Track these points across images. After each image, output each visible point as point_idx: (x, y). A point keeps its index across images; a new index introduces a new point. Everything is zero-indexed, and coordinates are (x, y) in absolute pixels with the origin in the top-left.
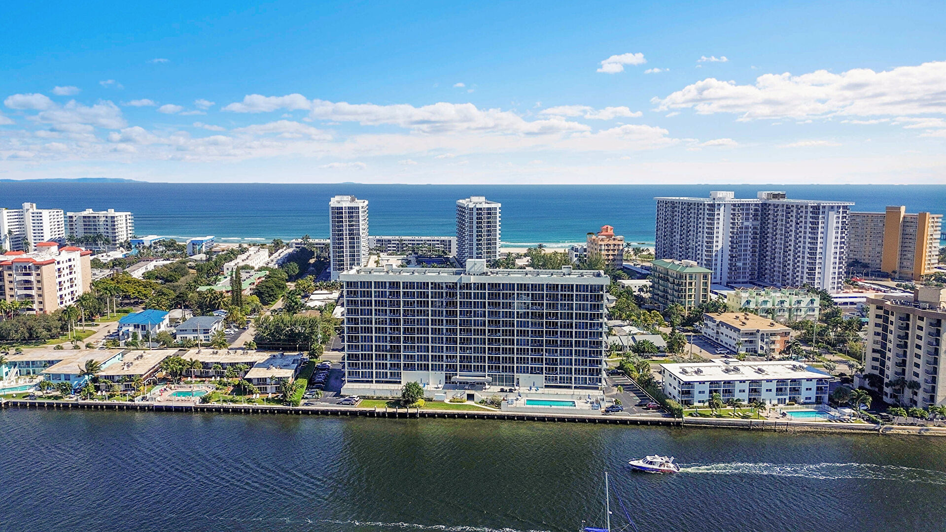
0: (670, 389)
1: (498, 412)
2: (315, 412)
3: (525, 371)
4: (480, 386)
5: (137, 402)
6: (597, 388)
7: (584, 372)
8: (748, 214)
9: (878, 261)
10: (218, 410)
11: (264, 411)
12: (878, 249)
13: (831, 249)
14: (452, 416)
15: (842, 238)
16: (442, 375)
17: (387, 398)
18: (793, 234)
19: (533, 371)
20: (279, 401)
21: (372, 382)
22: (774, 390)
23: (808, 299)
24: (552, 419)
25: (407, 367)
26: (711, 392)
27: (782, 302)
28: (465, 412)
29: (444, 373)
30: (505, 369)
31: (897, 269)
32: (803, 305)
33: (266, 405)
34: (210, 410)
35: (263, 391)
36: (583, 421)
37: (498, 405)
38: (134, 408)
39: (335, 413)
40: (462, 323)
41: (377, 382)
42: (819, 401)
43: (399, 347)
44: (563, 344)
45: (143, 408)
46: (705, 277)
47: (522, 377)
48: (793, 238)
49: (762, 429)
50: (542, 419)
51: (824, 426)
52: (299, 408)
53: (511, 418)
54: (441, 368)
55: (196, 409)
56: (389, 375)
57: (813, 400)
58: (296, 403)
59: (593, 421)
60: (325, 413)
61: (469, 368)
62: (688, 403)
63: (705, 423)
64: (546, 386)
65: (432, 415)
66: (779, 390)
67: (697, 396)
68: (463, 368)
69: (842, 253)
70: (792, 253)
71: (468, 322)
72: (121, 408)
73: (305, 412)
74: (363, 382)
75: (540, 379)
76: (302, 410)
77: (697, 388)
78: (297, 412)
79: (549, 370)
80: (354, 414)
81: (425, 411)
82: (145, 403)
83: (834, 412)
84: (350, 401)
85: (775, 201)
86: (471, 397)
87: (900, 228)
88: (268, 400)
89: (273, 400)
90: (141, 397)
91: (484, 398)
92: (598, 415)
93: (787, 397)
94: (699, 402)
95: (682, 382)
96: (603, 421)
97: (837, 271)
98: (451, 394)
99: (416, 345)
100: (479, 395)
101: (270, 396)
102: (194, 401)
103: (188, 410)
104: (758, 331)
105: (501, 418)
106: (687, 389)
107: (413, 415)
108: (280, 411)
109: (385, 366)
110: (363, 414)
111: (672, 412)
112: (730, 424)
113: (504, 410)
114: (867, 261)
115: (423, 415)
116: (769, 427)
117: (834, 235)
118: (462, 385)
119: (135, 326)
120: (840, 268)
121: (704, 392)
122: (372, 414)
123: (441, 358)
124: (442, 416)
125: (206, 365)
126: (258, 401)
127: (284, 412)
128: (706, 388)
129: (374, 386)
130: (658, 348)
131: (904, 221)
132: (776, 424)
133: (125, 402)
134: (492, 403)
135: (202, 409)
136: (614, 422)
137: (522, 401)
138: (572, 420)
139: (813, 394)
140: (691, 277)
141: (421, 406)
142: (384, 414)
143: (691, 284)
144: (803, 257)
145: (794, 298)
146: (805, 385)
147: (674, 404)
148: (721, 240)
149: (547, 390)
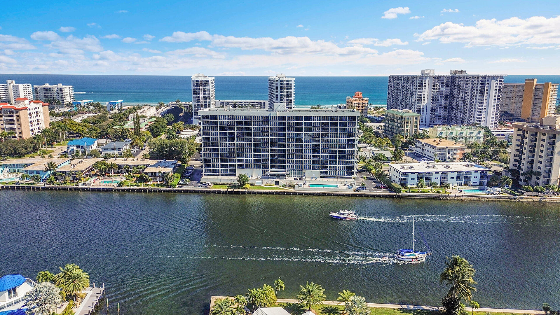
0: (394, 178)
1: (293, 191)
2: (186, 192)
3: (309, 168)
4: (283, 177)
5: (80, 186)
6: (351, 178)
7: (343, 168)
8: (443, 83)
9: (519, 112)
10: (128, 190)
11: (155, 191)
12: (519, 105)
13: (492, 103)
14: (266, 193)
15: (499, 96)
16: (260, 171)
17: (228, 184)
18: (469, 94)
19: (314, 168)
20: (164, 186)
21: (219, 175)
22: (455, 178)
23: (477, 131)
24: (324, 195)
25: (239, 166)
26: (418, 179)
27: (461, 133)
28: (274, 191)
29: (261, 169)
30: (297, 167)
31: (530, 117)
32: (473, 135)
33: (156, 188)
34: (123, 190)
35: (155, 180)
36: (342, 195)
37: (293, 187)
38: (78, 189)
39: (197, 192)
40: (272, 140)
41: (221, 175)
42: (481, 184)
43: (234, 155)
44: (331, 152)
45: (83, 190)
46: (416, 118)
47: (307, 172)
48: (469, 97)
49: (447, 198)
50: (319, 195)
51: (484, 197)
52: (176, 189)
53: (301, 194)
54: (259, 167)
55: (115, 190)
56: (229, 171)
57: (478, 183)
58: (174, 186)
59: (348, 195)
60: (192, 192)
61: (276, 167)
62: (404, 185)
63: (414, 196)
64: (321, 177)
65: (255, 193)
66: (458, 178)
67: (410, 181)
68: (272, 167)
69: (498, 105)
70: (468, 106)
71: (276, 140)
72: (71, 189)
73: (180, 192)
74: (213, 175)
75: (318, 173)
76: (178, 190)
77: (410, 176)
78: (175, 191)
79: (323, 168)
80: (208, 192)
81: (250, 190)
82: (85, 186)
83: (490, 190)
84: (206, 185)
85: (460, 75)
86: (277, 183)
87: (533, 92)
88: (158, 185)
89: (160, 185)
90: (82, 183)
91: (285, 183)
92: (351, 192)
93: (463, 182)
94: (411, 185)
95: (401, 173)
96: (355, 196)
97: (494, 116)
98: (265, 181)
99: (245, 153)
100: (282, 182)
101: (159, 183)
102: (114, 186)
103: (110, 190)
104: (447, 147)
105: (295, 194)
106: (404, 178)
107: (243, 193)
108: (165, 191)
109: (226, 166)
110: (214, 192)
111: (395, 190)
112: (428, 196)
113: (296, 190)
114: (512, 113)
115: (249, 193)
116: (451, 198)
117: (494, 94)
118: (272, 176)
119: (77, 147)
120: (496, 114)
121: (414, 179)
122: (219, 192)
123: (259, 161)
124: (260, 193)
125: (120, 166)
126: (151, 185)
127: (167, 191)
128: (415, 176)
129: (220, 177)
130: (388, 158)
131: (535, 88)
132: (455, 196)
133: (73, 186)
134: (289, 186)
135: (119, 190)
136: (361, 196)
137: (307, 185)
138: (337, 195)
139: (478, 180)
140: (408, 118)
141: (248, 188)
142: (226, 192)
143: (408, 123)
144: (475, 108)
145: (469, 131)
146: (473, 174)
147: (397, 186)
148: (426, 99)
149: (322, 179)
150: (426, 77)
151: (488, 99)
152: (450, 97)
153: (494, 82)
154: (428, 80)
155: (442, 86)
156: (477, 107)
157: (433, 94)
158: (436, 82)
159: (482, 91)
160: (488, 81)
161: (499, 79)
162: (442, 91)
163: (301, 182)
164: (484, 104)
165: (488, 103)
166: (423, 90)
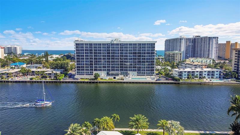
0: (175, 75)
1: (123, 81)
2: (66, 82)
3: (131, 70)
4: (118, 75)
5: (9, 80)
6: (152, 75)
7: (149, 70)
8: (190, 41)
9: (224, 56)
10: (35, 82)
11: (50, 82)
12: (224, 53)
13: (214, 49)
14: (109, 82)
16: (106, 72)
17: (89, 79)
19: (134, 70)
20: (55, 80)
21: (84, 75)
23: (209, 60)
24: (140, 83)
25: (95, 70)
26: (188, 75)
27: (202, 61)
28: (113, 81)
29: (106, 71)
30: (125, 70)
32: (208, 62)
33: (50, 80)
34: (33, 82)
35: (50, 77)
36: (149, 83)
38: (8, 82)
39: (72, 82)
40: (112, 56)
41: (86, 75)
42: (220, 78)
43: (92, 64)
44: (143, 62)
45: (11, 82)
47: (130, 72)
49: (205, 84)
50: (137, 83)
52: (61, 81)
53: (127, 83)
54: (105, 70)
55: (28, 82)
56: (89, 72)
57: (218, 77)
59: (152, 83)
60: (69, 82)
61: (114, 70)
62: (181, 78)
63: (187, 83)
64: (137, 75)
65: (103, 82)
66: (208, 75)
67: (184, 76)
68: (112, 70)
71: (114, 56)
72: (4, 82)
73: (63, 82)
74: (81, 75)
75: (136, 73)
76: (62, 81)
77: (184, 73)
78: (60, 82)
79: (138, 70)
80: (78, 82)
81: (100, 81)
82: (12, 80)
84: (77, 79)
85: (197, 38)
86: (115, 78)
87: (230, 47)
89: (53, 79)
91: (119, 78)
92: (154, 81)
94: (184, 78)
95: (179, 72)
96: (156, 83)
98: (108, 77)
99: (98, 63)
100: (117, 77)
102: (29, 80)
103: (26, 82)
104: (198, 64)
105: (124, 83)
106: (180, 74)
107: (97, 82)
108: (55, 82)
109: (88, 70)
110: (81, 82)
111: (176, 80)
112: (194, 83)
113: (125, 81)
114: (221, 56)
115: (100, 82)
117: (215, 45)
118: (112, 74)
119: (15, 66)
120: (216, 54)
121: (186, 75)
122: (84, 82)
123: (105, 67)
124: (106, 82)
126: (48, 79)
131: (231, 45)
132: (209, 83)
133: (6, 80)
134: (121, 79)
135: (30, 82)
136: (159, 83)
137: (130, 79)
138: (146, 83)
141: (99, 80)
142: (88, 82)
146: (216, 73)
147: (178, 78)
150: (182, 39)
151: (212, 47)
152: (194, 47)
153: (214, 40)
154: (183, 40)
155: (190, 43)
156: (207, 51)
157: (186, 47)
158: (187, 41)
159: (209, 44)
160: (212, 39)
161: (216, 38)
162: (190, 45)
163: (127, 77)
164: (210, 49)
165: (212, 49)
166: (182, 45)
